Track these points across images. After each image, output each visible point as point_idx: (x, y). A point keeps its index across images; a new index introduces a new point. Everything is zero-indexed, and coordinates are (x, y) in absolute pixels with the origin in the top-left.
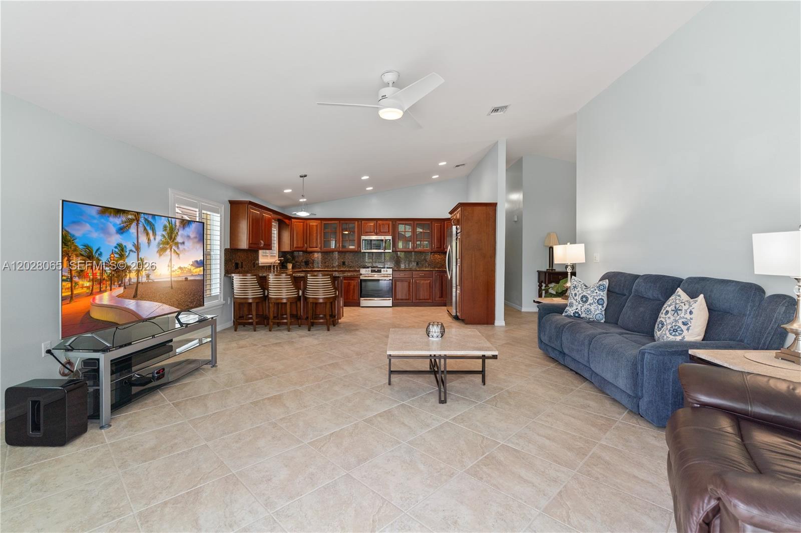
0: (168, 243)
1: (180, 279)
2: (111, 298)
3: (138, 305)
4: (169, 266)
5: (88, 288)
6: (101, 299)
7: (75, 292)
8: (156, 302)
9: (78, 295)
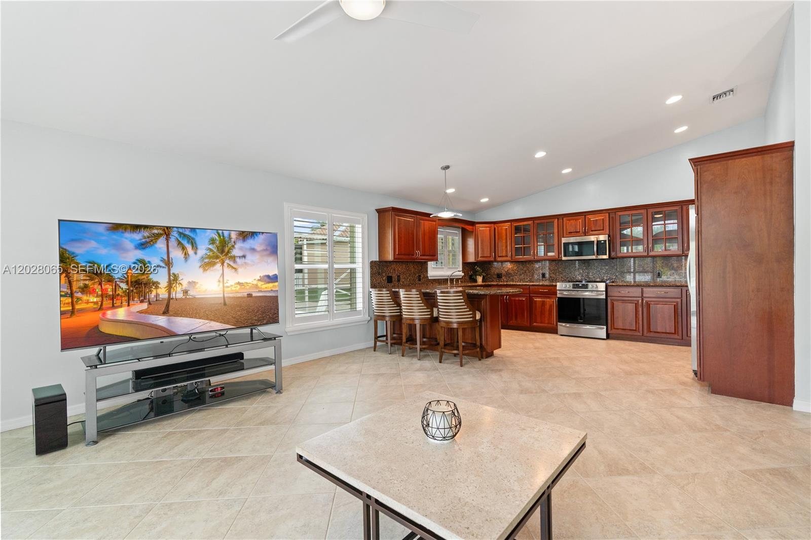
0: (217, 257)
1: (239, 295)
2: (129, 313)
3: (169, 322)
4: (219, 281)
5: (96, 303)
6: (114, 314)
7: (77, 307)
8: (200, 318)
9: (82, 311)
